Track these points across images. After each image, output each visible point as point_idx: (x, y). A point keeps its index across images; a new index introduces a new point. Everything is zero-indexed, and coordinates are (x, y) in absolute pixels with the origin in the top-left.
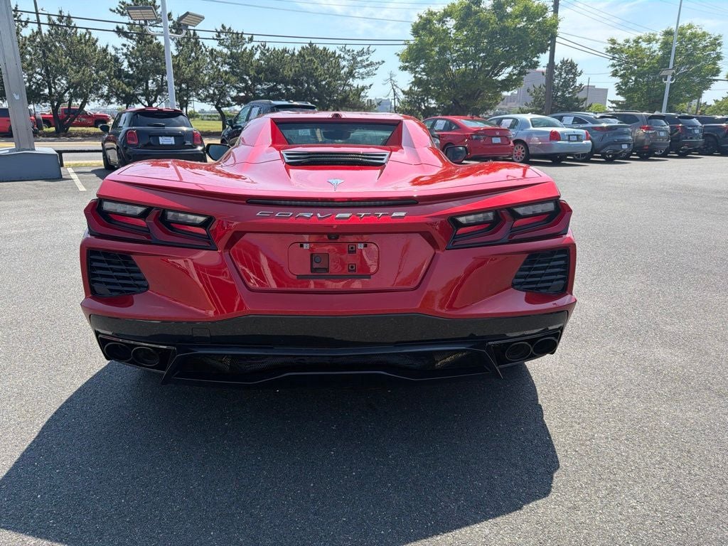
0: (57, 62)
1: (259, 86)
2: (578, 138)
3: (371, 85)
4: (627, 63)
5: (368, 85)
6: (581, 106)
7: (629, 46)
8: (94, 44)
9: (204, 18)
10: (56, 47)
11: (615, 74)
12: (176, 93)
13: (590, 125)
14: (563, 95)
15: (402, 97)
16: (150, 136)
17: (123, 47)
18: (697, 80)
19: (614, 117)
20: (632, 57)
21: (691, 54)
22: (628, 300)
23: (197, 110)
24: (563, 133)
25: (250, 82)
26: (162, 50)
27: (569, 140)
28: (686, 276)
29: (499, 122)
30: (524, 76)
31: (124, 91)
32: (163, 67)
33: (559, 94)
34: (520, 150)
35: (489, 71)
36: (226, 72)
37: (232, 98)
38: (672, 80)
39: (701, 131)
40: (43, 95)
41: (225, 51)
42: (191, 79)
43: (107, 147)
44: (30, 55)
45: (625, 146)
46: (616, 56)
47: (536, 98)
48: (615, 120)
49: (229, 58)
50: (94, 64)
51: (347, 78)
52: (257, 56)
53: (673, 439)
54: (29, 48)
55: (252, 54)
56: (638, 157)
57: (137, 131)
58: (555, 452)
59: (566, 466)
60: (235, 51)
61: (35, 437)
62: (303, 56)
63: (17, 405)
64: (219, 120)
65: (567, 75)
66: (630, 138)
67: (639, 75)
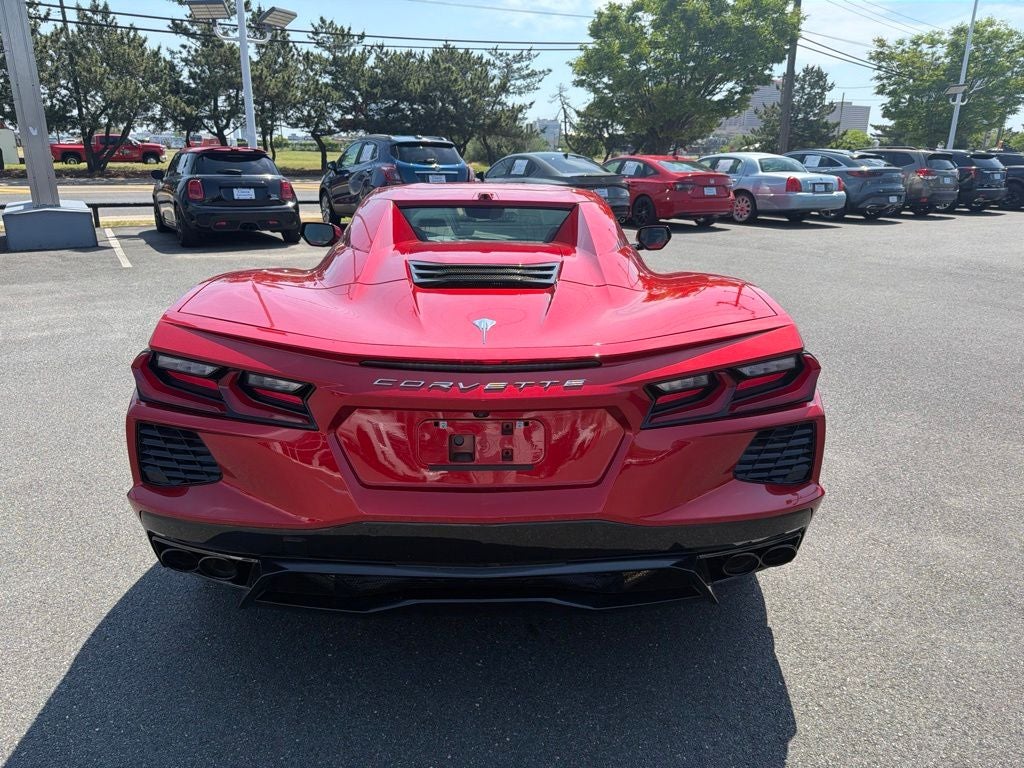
0: (89, 71)
1: (373, 106)
2: (826, 188)
3: (532, 103)
4: (899, 74)
5: (528, 104)
6: (831, 135)
7: (903, 50)
8: (141, 45)
9: (296, 16)
10: (88, 49)
11: (881, 91)
12: (257, 115)
13: (844, 168)
14: (805, 119)
15: (576, 120)
16: (220, 188)
17: (182, 50)
18: (999, 100)
19: (878, 156)
20: (907, 65)
21: (991, 63)
22: (896, 456)
23: (285, 137)
24: (805, 181)
25: (360, 100)
26: (237, 56)
27: (814, 191)
28: (979, 414)
29: (715, 163)
30: (750, 95)
31: (183, 113)
32: (239, 80)
33: (800, 116)
34: (743, 204)
35: (700, 88)
36: (326, 85)
37: (335, 122)
38: (963, 101)
39: (1003, 176)
40: (69, 117)
41: (326, 54)
42: (278, 95)
43: (160, 199)
44: (52, 61)
45: (893, 199)
46: (884, 64)
47: (768, 122)
48: (880, 161)
49: (331, 65)
50: (141, 74)
51: (498, 94)
52: (371, 62)
53: (957, 686)
54: (51, 52)
55: (363, 60)
56: (911, 213)
57: (203, 180)
58: (790, 706)
59: (805, 729)
60: (340, 55)
61: (65, 674)
62: (437, 63)
63: (40, 620)
64: (317, 151)
65: (812, 89)
66: (901, 187)
67: (916, 91)
